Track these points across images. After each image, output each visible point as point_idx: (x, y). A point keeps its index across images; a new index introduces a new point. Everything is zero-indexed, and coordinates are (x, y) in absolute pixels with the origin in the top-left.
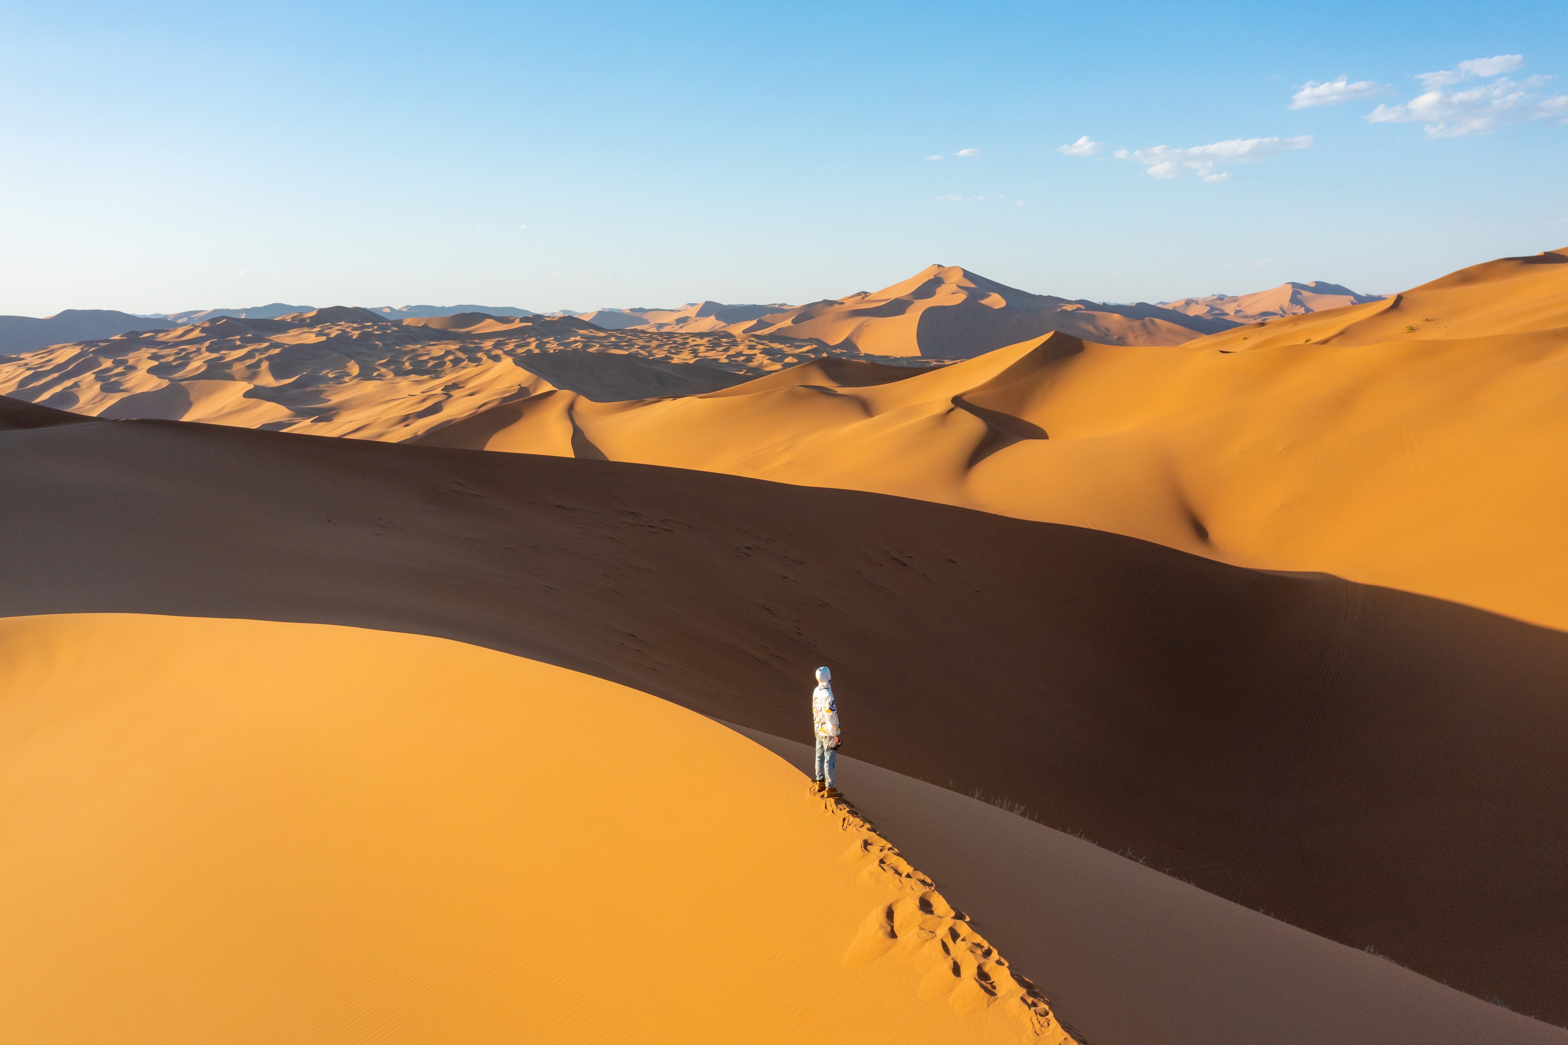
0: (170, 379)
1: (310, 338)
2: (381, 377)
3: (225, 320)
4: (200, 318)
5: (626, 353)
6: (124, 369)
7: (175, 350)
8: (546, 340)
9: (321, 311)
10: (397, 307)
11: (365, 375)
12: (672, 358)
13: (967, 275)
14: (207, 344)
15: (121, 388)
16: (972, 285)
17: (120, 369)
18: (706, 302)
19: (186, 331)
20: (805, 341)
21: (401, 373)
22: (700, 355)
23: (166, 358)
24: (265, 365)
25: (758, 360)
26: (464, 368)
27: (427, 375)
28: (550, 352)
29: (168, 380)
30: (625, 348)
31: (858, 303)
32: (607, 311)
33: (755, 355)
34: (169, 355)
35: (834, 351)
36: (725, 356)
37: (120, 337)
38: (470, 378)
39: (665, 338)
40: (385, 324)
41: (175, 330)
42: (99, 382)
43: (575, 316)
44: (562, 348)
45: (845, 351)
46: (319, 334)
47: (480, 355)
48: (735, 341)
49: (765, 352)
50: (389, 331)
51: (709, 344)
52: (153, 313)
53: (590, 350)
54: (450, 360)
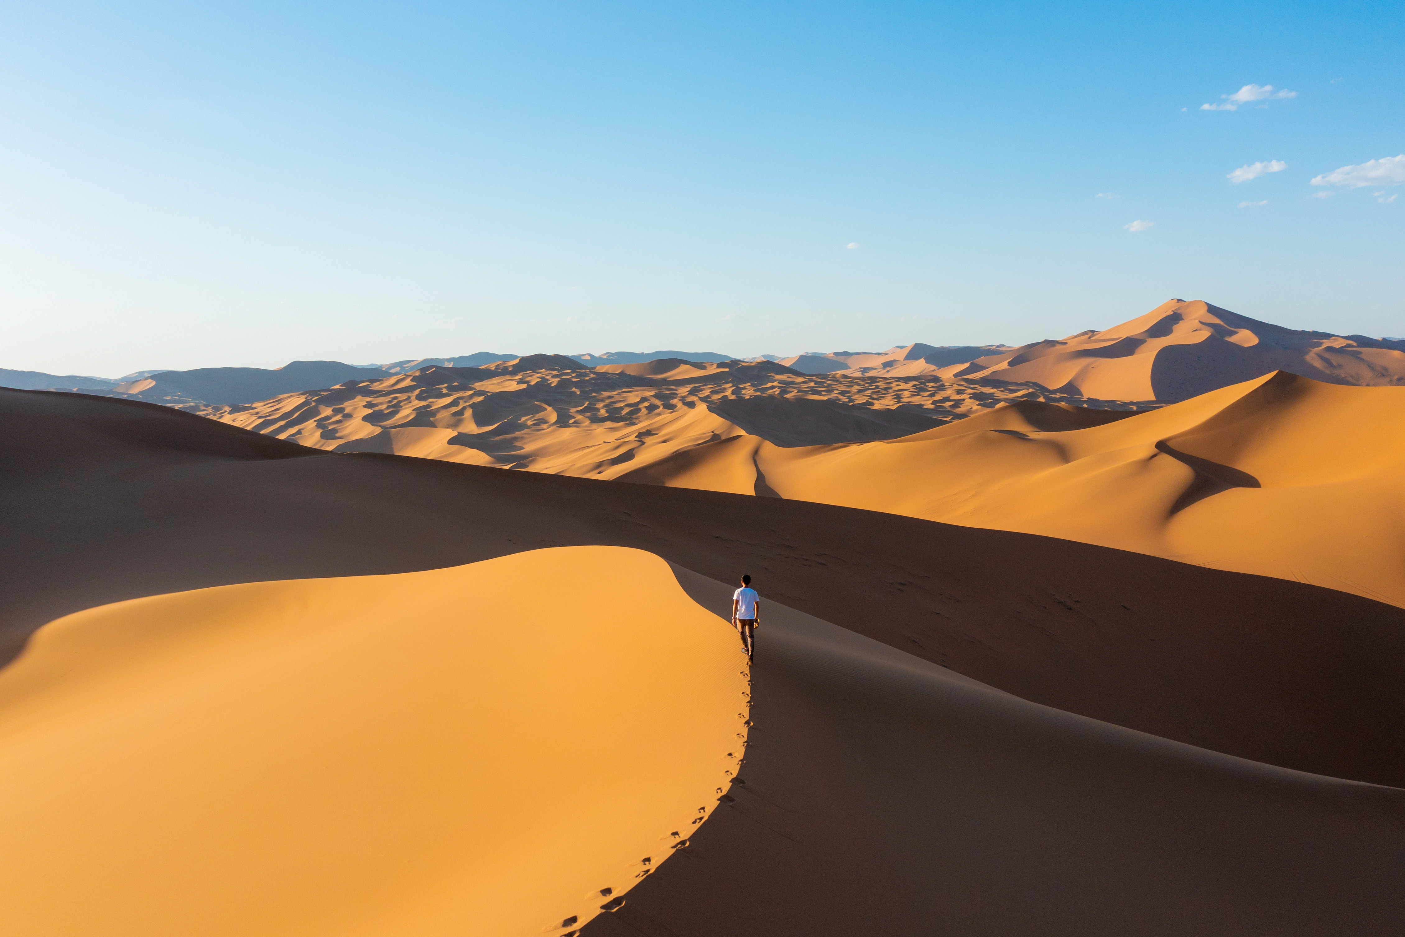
0: (382, 427)
1: (512, 385)
2: (577, 423)
3: (434, 369)
4: (412, 368)
5: (825, 398)
6: (342, 417)
7: (387, 399)
8: (742, 386)
9: (524, 360)
10: (597, 354)
11: (563, 422)
12: (873, 404)
13: (1212, 310)
14: (417, 392)
15: (337, 435)
16: (1217, 321)
17: (338, 417)
18: (916, 344)
19: (399, 379)
20: (1021, 384)
21: (596, 420)
22: (902, 400)
23: (378, 406)
24: (468, 413)
25: (967, 406)
26: (659, 414)
27: (622, 422)
28: (746, 398)
29: (380, 428)
30: (823, 393)
31: (1084, 343)
32: (810, 355)
33: (964, 400)
34: (382, 403)
35: (1053, 396)
36: (931, 402)
37: (340, 386)
38: (665, 424)
39: (867, 383)
40: (583, 371)
41: (388, 379)
42: (320, 429)
43: (775, 362)
44: (758, 393)
45: (1065, 395)
46: (520, 382)
47: (674, 401)
48: (943, 385)
49: (974, 397)
50: (587, 378)
51: (914, 389)
52: (369, 363)
53: (788, 396)
54: (645, 407)
